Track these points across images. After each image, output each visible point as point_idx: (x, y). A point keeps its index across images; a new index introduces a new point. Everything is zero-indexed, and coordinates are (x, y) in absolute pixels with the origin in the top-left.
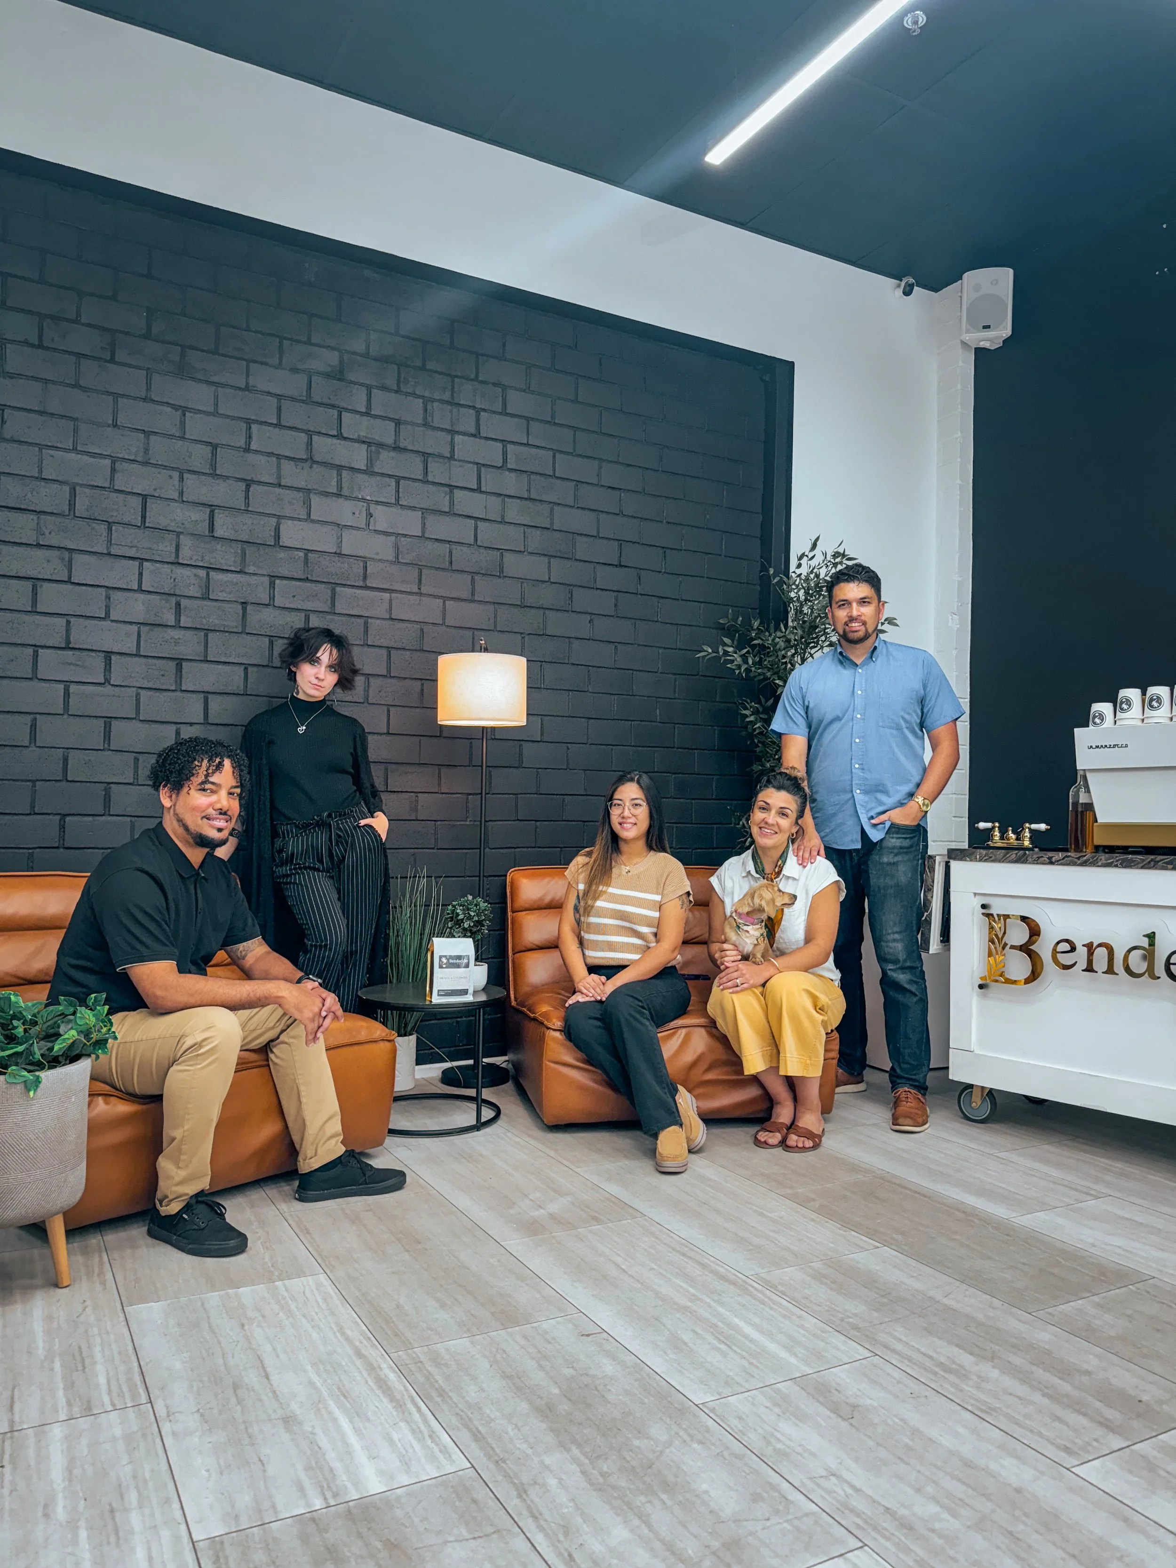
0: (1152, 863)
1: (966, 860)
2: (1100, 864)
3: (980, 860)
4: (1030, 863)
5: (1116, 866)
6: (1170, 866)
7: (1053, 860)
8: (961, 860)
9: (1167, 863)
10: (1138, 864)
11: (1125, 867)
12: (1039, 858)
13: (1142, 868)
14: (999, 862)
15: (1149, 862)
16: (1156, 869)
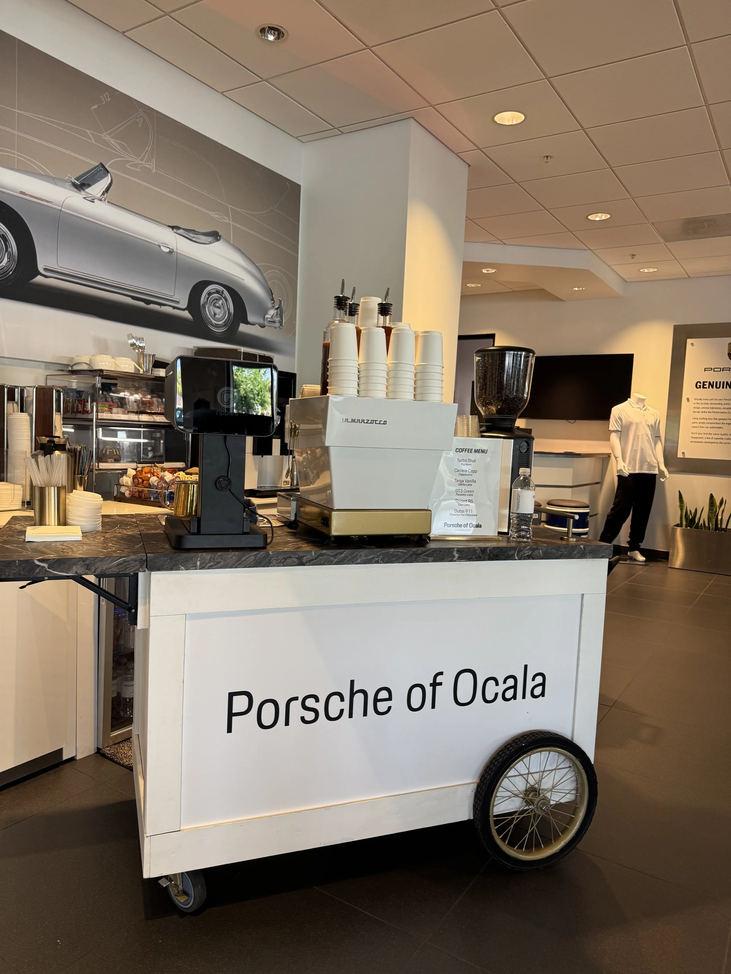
0: (414, 556)
1: (178, 569)
2: (359, 561)
3: (202, 568)
4: (274, 566)
5: (377, 562)
6: (430, 559)
7: (304, 560)
8: (171, 569)
9: (428, 556)
10: (399, 558)
11: (387, 562)
12: (285, 559)
13: (403, 562)
14: (231, 567)
15: (411, 556)
16: (417, 562)
